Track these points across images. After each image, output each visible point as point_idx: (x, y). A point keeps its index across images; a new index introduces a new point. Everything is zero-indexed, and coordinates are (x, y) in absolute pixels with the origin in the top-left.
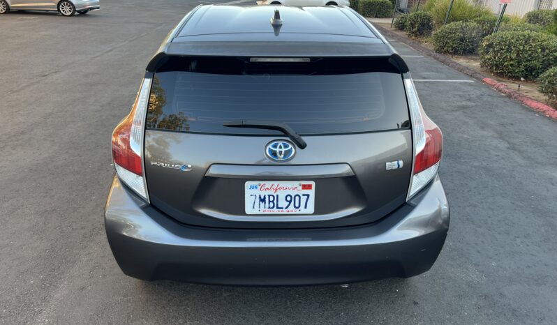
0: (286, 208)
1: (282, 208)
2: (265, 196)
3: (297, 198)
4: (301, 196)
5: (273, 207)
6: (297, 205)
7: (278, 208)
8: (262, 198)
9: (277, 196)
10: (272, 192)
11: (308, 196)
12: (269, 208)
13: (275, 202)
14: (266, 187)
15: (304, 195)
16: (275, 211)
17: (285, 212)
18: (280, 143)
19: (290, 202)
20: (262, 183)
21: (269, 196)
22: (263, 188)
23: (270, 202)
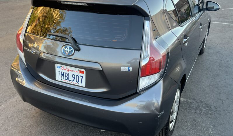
0: (73, 81)
1: (71, 81)
2: (63, 73)
3: (77, 77)
4: (79, 76)
5: (67, 79)
6: (77, 81)
7: (69, 80)
8: (62, 73)
9: (69, 74)
10: (66, 72)
11: (82, 77)
12: (65, 79)
13: (68, 76)
14: (64, 68)
15: (80, 76)
16: (68, 81)
17: (72, 83)
18: (68, 47)
19: (74, 78)
20: (62, 66)
21: (65, 73)
22: (63, 68)
23: (66, 76)
